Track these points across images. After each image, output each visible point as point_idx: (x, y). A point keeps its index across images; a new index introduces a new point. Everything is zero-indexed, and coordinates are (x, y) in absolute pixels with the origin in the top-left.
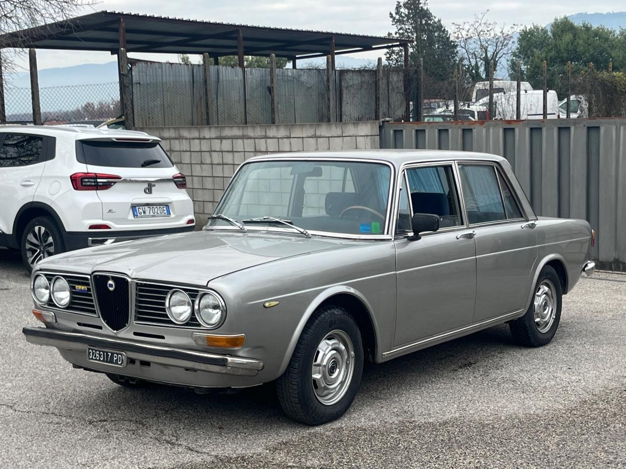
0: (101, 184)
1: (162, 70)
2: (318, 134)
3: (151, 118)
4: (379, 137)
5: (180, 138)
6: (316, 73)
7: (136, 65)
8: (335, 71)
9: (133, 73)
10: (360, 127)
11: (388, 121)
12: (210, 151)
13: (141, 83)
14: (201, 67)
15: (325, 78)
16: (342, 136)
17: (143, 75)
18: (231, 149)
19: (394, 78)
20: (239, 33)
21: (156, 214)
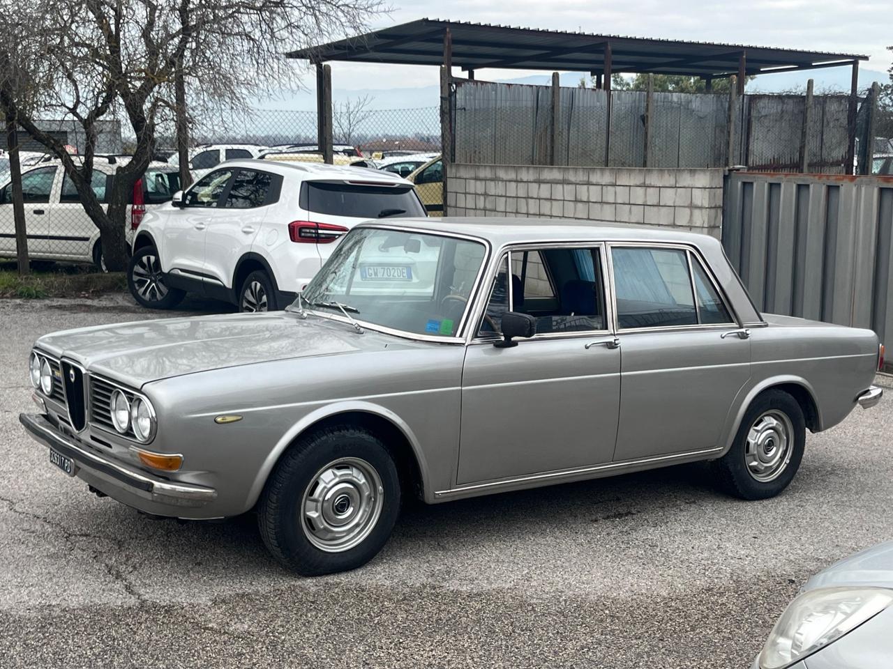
0: (324, 236)
1: (496, 93)
2: (647, 182)
3: (477, 153)
4: (722, 190)
5: (496, 179)
6: (715, 98)
7: (461, 86)
8: (744, 95)
9: (457, 96)
10: (697, 176)
11: (738, 170)
12: (527, 198)
13: (467, 109)
14: (550, 88)
15: (727, 105)
16: (676, 187)
17: (470, 99)
18: (549, 197)
19: (833, 107)
20: (607, 45)
21: (391, 277)
